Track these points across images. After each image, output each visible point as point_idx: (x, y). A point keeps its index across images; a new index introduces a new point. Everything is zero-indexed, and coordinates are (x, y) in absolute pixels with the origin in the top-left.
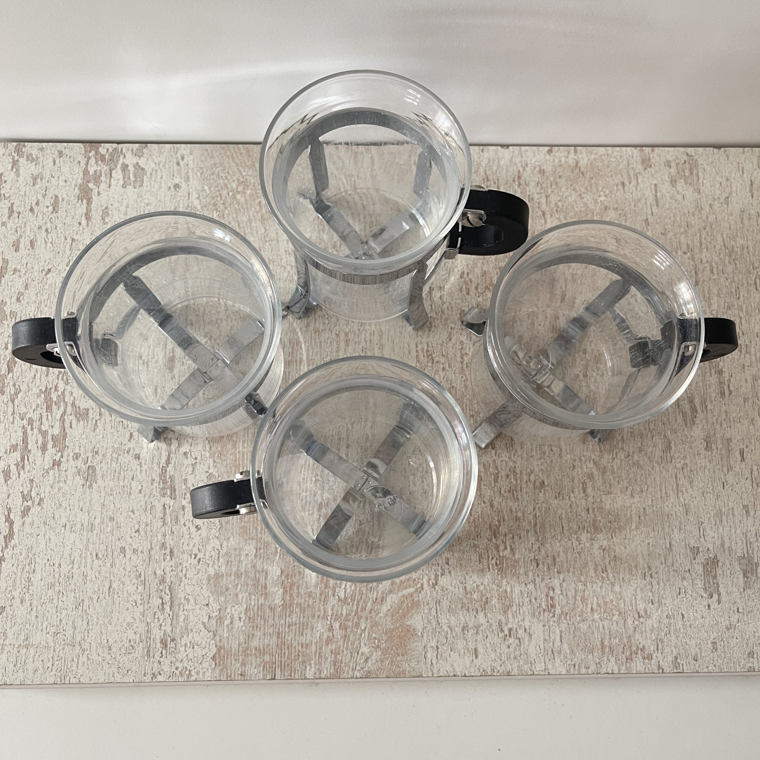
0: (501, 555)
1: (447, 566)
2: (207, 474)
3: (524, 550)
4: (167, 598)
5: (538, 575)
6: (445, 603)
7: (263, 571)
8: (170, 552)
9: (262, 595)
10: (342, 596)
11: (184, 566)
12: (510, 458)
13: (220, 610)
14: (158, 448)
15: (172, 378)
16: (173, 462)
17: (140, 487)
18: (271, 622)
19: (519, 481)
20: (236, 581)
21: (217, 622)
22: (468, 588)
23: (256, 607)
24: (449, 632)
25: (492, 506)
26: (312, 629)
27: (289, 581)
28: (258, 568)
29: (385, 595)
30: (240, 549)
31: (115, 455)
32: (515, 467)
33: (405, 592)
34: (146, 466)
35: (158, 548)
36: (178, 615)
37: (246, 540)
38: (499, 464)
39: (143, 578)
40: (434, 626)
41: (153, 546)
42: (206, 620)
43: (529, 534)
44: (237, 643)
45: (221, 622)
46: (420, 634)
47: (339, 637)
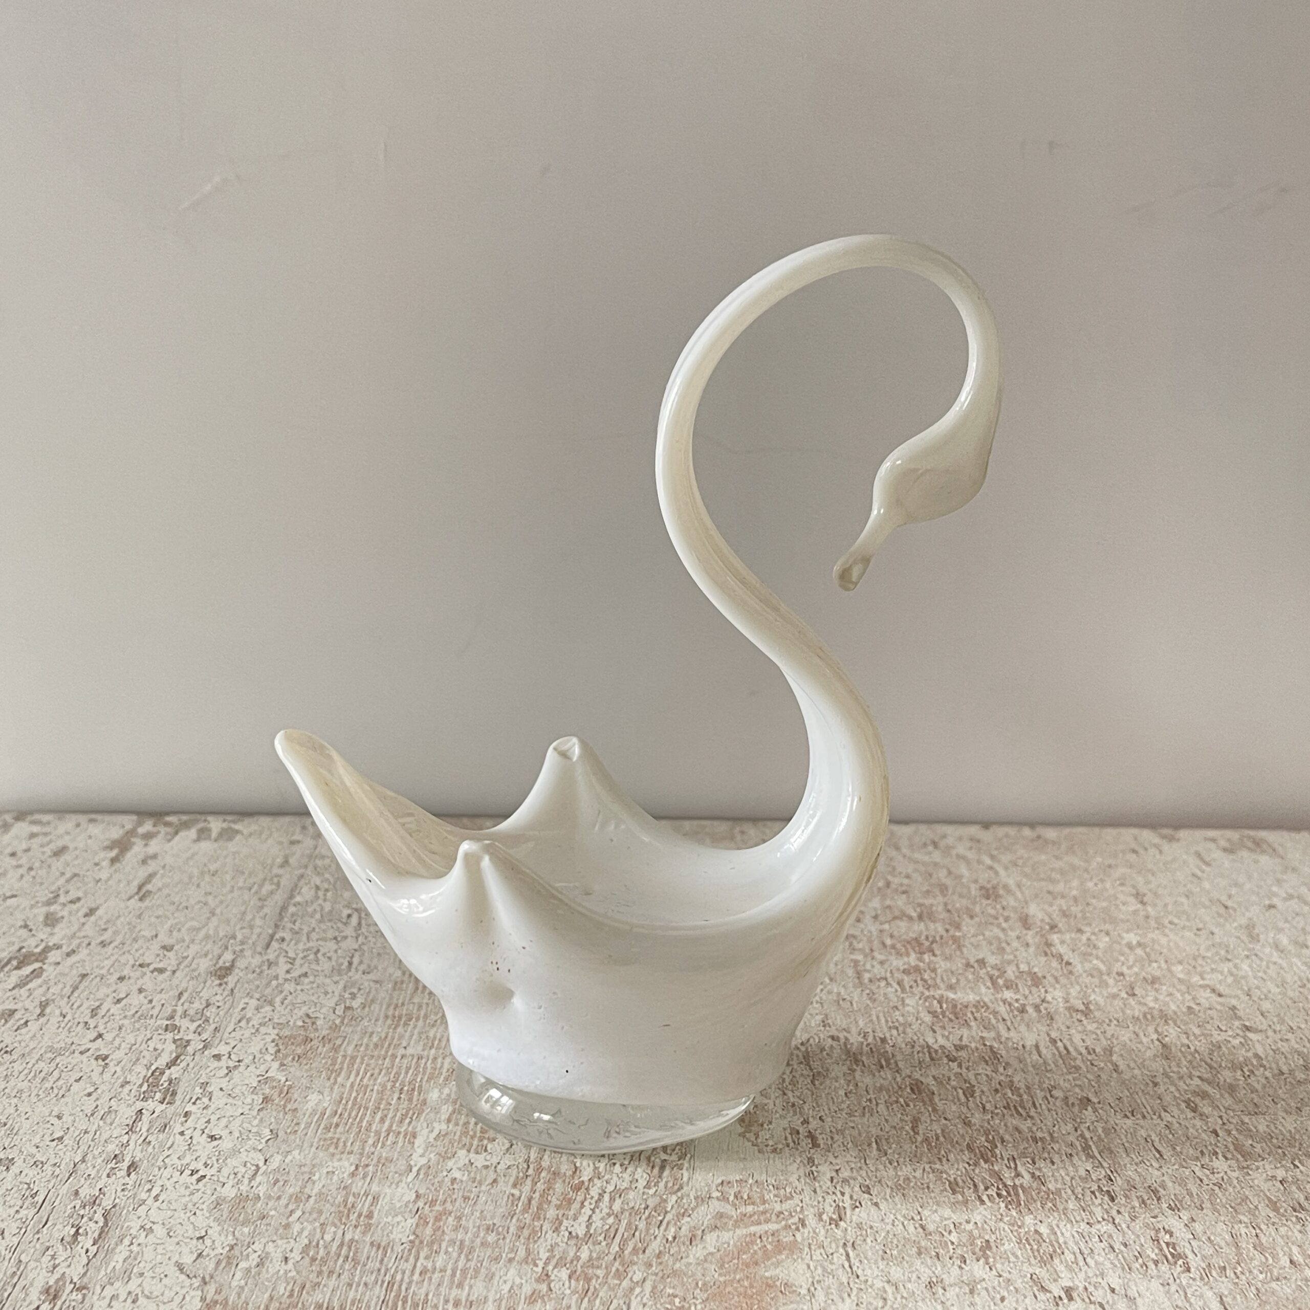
0: (1009, 1183)
1: (866, 1196)
2: (260, 1078)
3: (1068, 1178)
4: (93, 1229)
5: (1119, 1212)
6: (870, 1248)
7: (366, 1194)
8: (129, 1168)
9: (356, 1227)
10: (581, 1231)
11: (160, 1183)
12: (996, 1071)
13: (232, 1247)
14: (155, 1049)
15: (221, 985)
16: (183, 1064)
17: (92, 1089)
18: (373, 1265)
19: (1025, 1097)
20: (291, 1207)
21: (218, 1263)
22: (931, 1227)
23: (335, 1245)
24: (890, 1289)
25: (967, 1124)
26: (490, 1277)
27: (438, 1208)
28: (354, 1190)
29: (699, 1233)
30: (314, 1166)
31: (50, 1055)
32: (1011, 1081)
33: (753, 1229)
34: (118, 1069)
35: (99, 1160)
36: (110, 1252)
37: (333, 1155)
38: (973, 1078)
39: (39, 1198)
40: (845, 1281)
41: (89, 1157)
42: (188, 1259)
43: (1075, 1159)
44: (267, 1296)
45: (229, 1263)
46: (804, 1291)
47: (568, 1292)
